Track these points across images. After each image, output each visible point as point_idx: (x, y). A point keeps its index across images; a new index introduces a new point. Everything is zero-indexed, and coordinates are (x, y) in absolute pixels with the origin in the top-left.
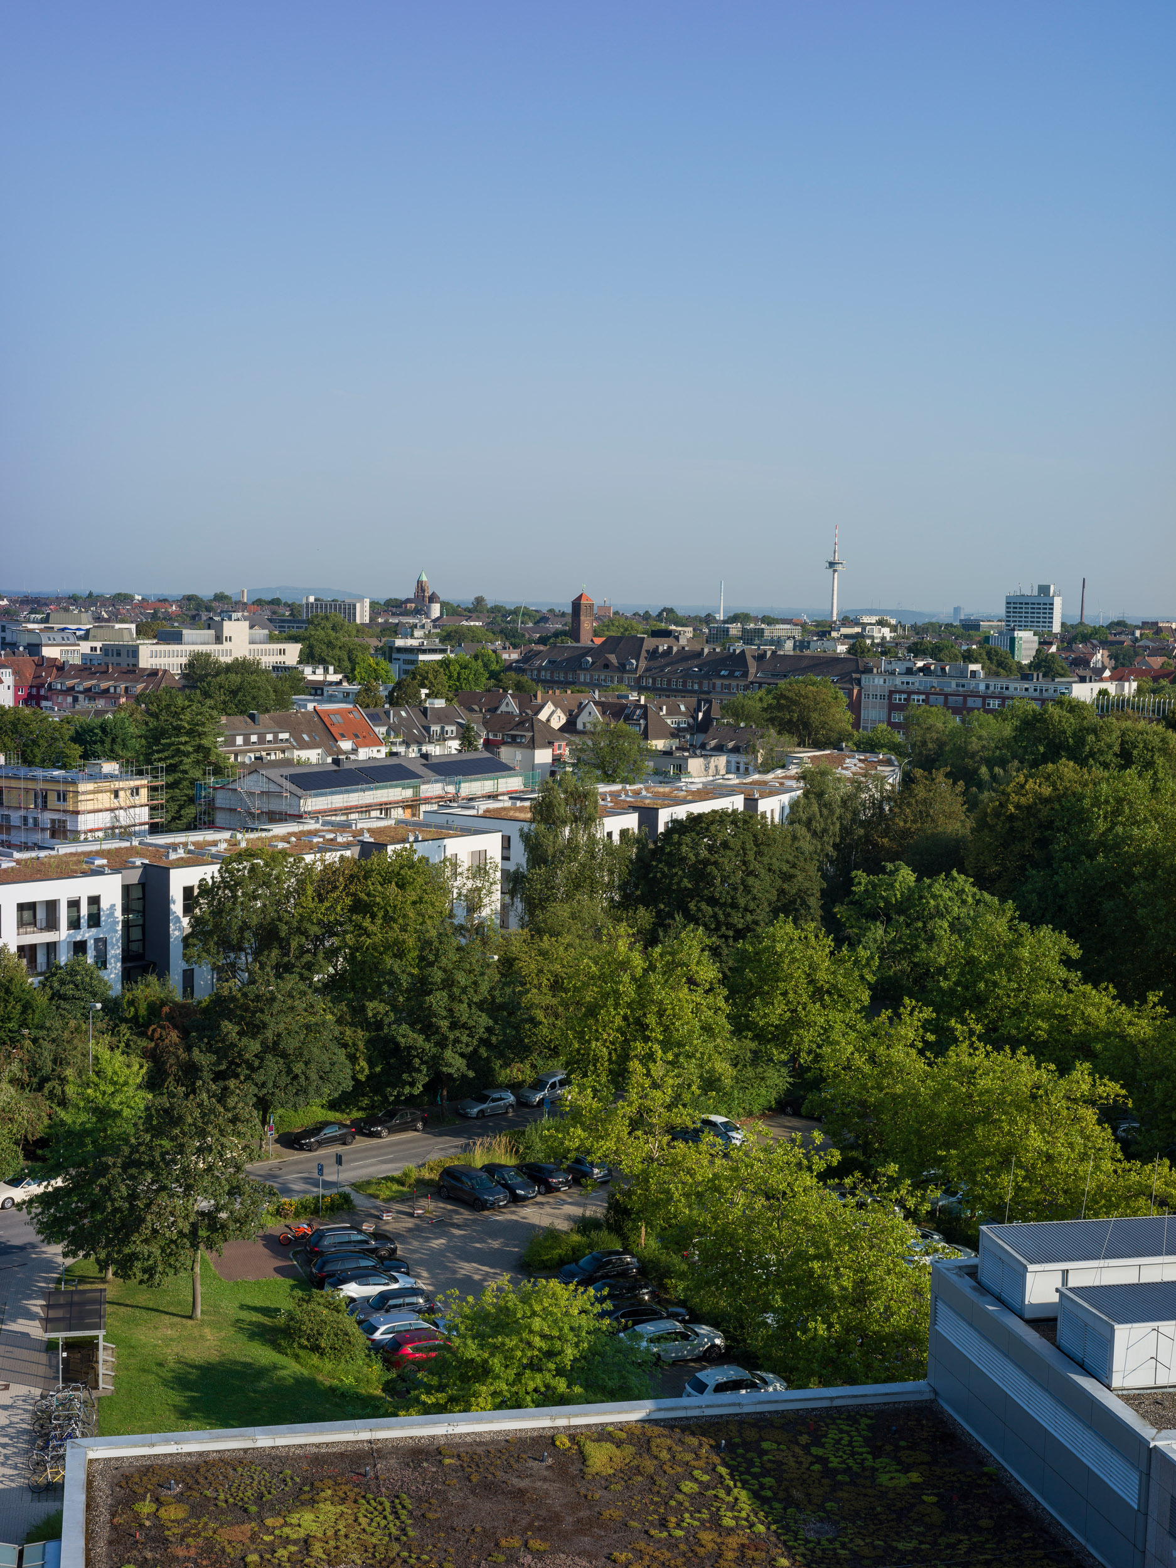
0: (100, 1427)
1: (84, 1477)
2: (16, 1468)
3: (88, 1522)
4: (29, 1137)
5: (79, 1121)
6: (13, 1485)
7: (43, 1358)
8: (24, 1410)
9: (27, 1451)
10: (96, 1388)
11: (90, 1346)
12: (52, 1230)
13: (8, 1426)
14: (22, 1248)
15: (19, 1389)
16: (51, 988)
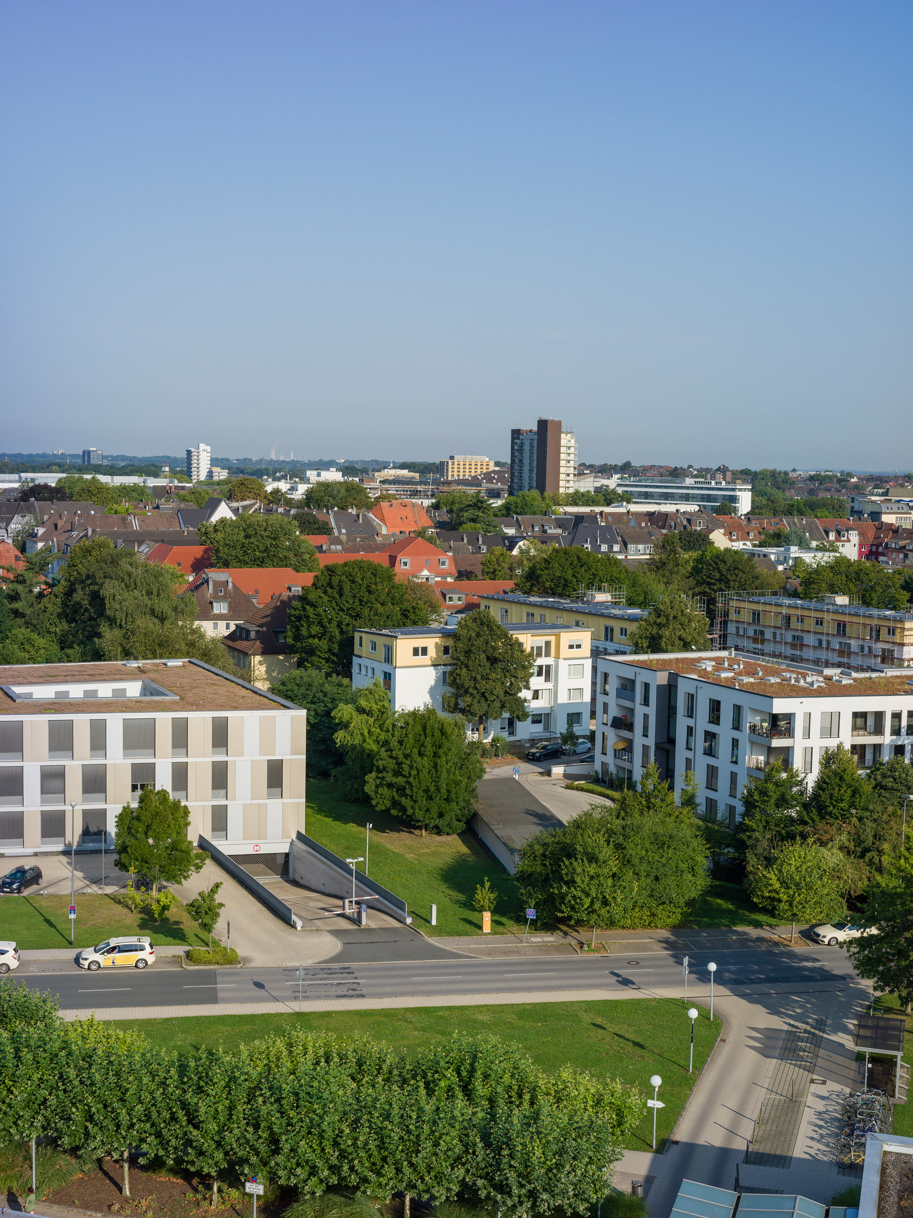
0: (894, 1128)
1: (879, 1163)
2: (828, 1146)
3: (880, 1200)
4: (852, 893)
5: (891, 885)
6: (825, 1159)
7: (854, 1065)
8: (838, 1103)
9: (837, 1135)
10: (893, 1096)
11: (890, 1063)
12: (866, 967)
13: (824, 1112)
14: (842, 978)
15: (833, 1086)
16: (875, 779)
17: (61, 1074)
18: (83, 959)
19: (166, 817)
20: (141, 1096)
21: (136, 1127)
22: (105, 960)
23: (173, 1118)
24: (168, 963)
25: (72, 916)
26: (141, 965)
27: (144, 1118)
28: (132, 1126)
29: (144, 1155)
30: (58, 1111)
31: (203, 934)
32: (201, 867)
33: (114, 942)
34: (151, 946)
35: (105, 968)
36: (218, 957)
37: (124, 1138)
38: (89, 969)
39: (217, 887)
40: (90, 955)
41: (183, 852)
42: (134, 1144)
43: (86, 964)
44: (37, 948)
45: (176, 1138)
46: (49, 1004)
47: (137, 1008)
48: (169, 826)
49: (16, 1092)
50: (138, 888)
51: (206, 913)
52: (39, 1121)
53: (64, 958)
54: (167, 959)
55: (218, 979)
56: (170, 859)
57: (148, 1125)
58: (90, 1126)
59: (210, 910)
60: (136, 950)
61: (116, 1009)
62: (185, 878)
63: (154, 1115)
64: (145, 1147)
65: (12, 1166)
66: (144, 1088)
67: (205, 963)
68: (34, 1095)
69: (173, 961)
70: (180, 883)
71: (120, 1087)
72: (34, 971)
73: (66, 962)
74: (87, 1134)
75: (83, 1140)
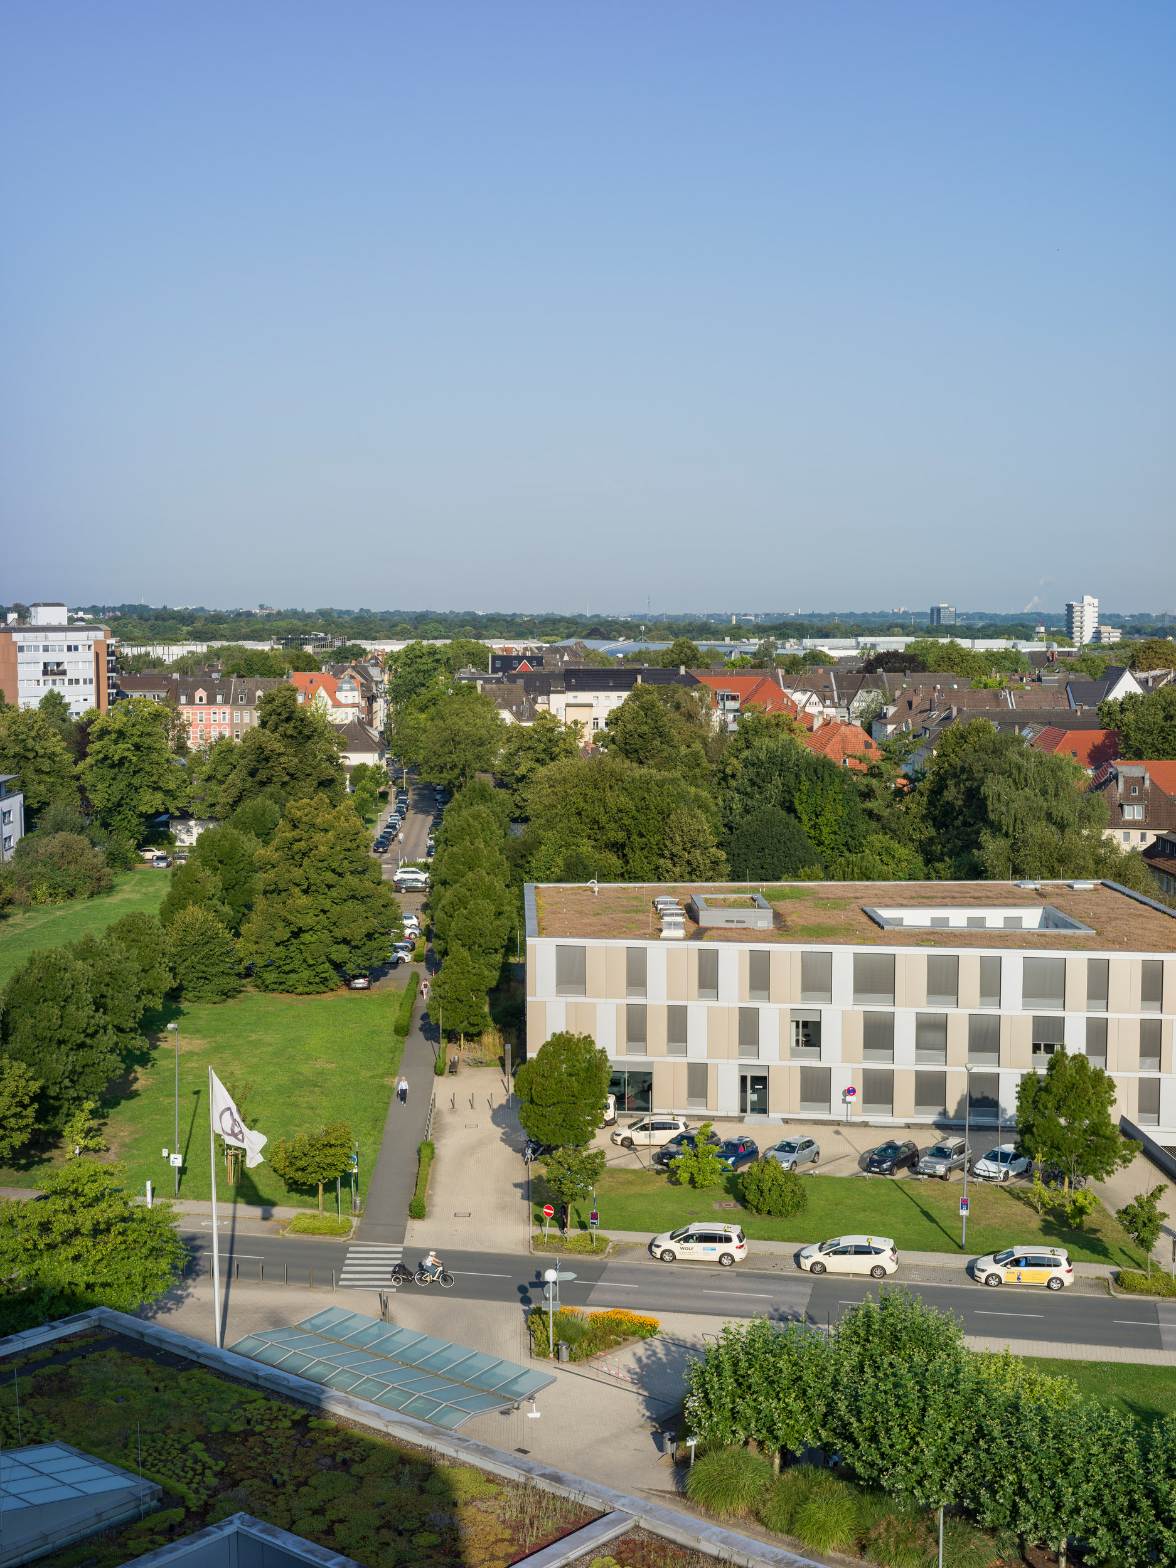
17: (980, 1428)
18: (979, 1270)
19: (1085, 1090)
20: (1088, 1471)
21: (1082, 1513)
22: (1008, 1274)
23: (1133, 1507)
24: (1091, 1286)
25: (964, 1213)
26: (1054, 1285)
27: (1091, 1502)
28: (1077, 1510)
29: (1093, 1551)
30: (977, 1475)
31: (1138, 1253)
32: (1130, 1161)
33: (1020, 1251)
34: (1069, 1262)
35: (1007, 1285)
36: (1160, 1286)
37: (1064, 1524)
38: (987, 1283)
39: (1160, 1191)
40: (988, 1266)
41: (1107, 1138)
42: (1078, 1535)
43: (983, 1277)
44: (919, 1250)
45: (1138, 1535)
46: (953, 1329)
47: (1054, 1344)
48: (1089, 1101)
49: (922, 1444)
50: (1046, 1183)
51: (1145, 1225)
52: (951, 1485)
53: (953, 1266)
54: (1090, 1281)
55: (1161, 1316)
56: (1089, 1146)
57: (1099, 1512)
58: (1021, 1504)
59: (1150, 1221)
60: (1049, 1265)
61: (1025, 1341)
62: (1108, 1173)
63: (1107, 1499)
64: (1093, 1542)
65: (912, 1536)
66: (1093, 1460)
67: (1141, 1292)
68: (946, 1449)
69: (1096, 1285)
70: (1101, 1179)
71: (1061, 1454)
72: (916, 1279)
73: (955, 1271)
74: (1015, 1511)
75: (1008, 1519)
